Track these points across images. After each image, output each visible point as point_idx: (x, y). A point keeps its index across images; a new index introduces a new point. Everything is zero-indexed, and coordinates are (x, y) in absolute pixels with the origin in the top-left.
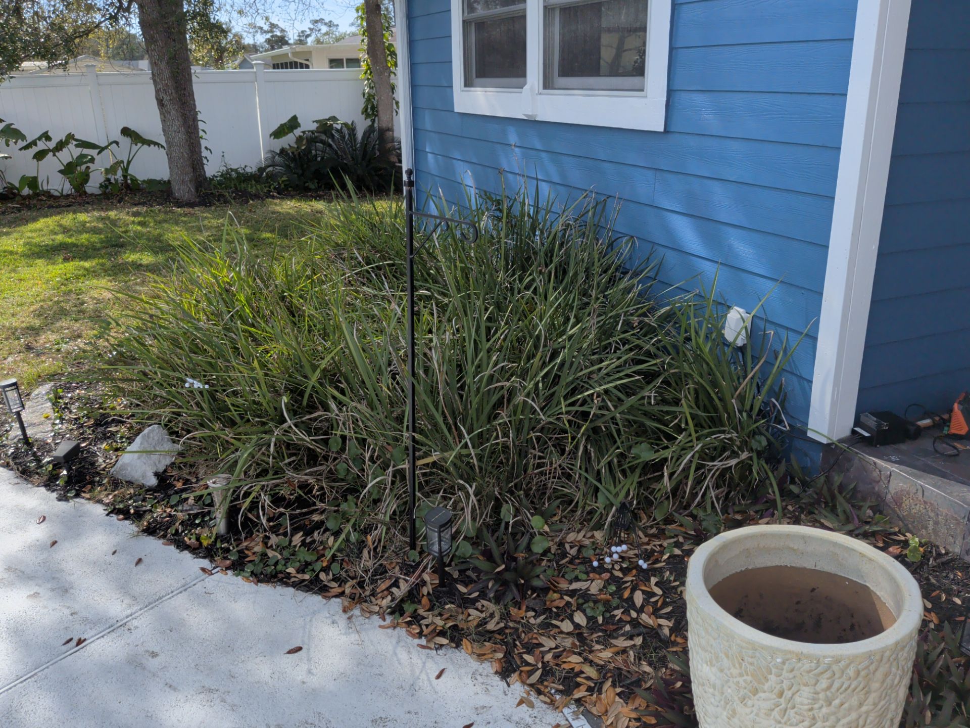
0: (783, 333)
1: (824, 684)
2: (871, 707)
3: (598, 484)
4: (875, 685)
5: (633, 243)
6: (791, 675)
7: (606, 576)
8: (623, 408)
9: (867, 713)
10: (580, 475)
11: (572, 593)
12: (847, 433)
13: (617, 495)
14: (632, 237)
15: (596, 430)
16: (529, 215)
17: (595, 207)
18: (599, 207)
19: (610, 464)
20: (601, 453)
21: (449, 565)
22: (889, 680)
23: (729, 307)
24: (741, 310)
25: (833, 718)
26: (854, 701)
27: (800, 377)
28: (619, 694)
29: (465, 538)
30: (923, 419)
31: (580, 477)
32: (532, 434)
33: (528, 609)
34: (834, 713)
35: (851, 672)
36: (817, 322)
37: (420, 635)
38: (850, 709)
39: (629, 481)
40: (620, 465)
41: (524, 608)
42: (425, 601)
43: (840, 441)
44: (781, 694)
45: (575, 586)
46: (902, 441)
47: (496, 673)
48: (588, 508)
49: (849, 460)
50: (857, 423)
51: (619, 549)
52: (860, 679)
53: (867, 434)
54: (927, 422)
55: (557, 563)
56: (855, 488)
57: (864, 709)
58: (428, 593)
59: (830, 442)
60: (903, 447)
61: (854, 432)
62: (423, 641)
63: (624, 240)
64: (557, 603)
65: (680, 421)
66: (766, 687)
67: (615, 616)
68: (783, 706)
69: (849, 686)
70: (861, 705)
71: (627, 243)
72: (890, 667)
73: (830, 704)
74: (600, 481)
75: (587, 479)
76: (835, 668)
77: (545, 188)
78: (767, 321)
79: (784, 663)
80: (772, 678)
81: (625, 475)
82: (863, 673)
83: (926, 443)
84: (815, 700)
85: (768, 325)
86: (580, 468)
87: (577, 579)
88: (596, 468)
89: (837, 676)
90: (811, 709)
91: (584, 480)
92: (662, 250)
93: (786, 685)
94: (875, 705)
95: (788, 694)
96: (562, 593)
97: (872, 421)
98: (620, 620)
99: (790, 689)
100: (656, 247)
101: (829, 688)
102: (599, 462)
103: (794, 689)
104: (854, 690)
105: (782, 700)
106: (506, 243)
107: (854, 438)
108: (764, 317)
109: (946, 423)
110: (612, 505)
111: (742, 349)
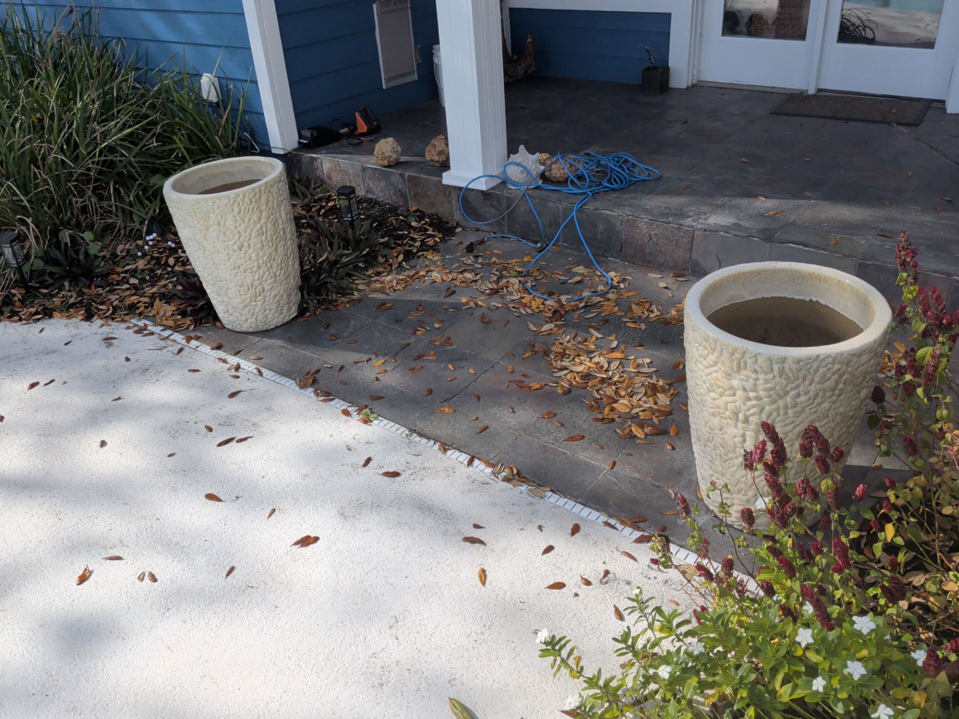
0: (239, 84)
1: (236, 209)
2: (266, 220)
3: (132, 209)
4: (263, 207)
5: (122, 42)
6: (219, 210)
7: (148, 257)
8: (133, 153)
9: (265, 223)
10: (116, 206)
11: (126, 272)
12: (296, 145)
13: (147, 213)
14: (120, 38)
15: (120, 174)
16: (23, 31)
17: (82, 20)
18: (86, 19)
19: (137, 196)
20: (128, 190)
21: (30, 281)
22: (270, 204)
23: (201, 75)
24: (209, 75)
25: (249, 230)
26: (255, 217)
27: (258, 113)
28: (165, 303)
29: (35, 257)
30: (343, 128)
31: (117, 210)
32: (69, 184)
33: (96, 287)
34: (248, 227)
35: (247, 200)
36: (254, 69)
37: (21, 320)
38: (255, 223)
39: (153, 205)
40: (144, 194)
41: (93, 287)
42: (17, 303)
43: (293, 150)
44: (219, 225)
45: (127, 268)
46: (330, 143)
47: (82, 320)
48: (128, 229)
49: (300, 161)
50: (301, 136)
51: (151, 237)
52: (253, 204)
53: (306, 142)
54: (345, 130)
55: (112, 261)
56: (307, 177)
57: (262, 221)
58: (19, 299)
59: (286, 152)
60: (330, 146)
61: (299, 143)
62: (24, 322)
63: (114, 42)
64: (116, 279)
65: (178, 153)
66: (211, 223)
67: (157, 274)
68: (223, 231)
69: (249, 209)
70: (260, 219)
71: (117, 44)
72: (268, 196)
73: (244, 222)
74: (132, 206)
75: (123, 208)
76: (238, 199)
77: (31, 10)
78: (227, 79)
79: (213, 204)
80: (211, 216)
81: (151, 202)
82: (253, 200)
83: (345, 142)
84: (236, 221)
85: (229, 82)
86: (115, 201)
87: (128, 264)
88: (128, 200)
89: (241, 204)
90: (236, 227)
91: (120, 210)
92: (144, 44)
93: (219, 217)
94: (268, 218)
95: (222, 222)
96: (118, 274)
97: (307, 133)
98: (161, 274)
99: (222, 219)
100: (140, 42)
101: (240, 212)
102: (129, 197)
103: (224, 219)
104: (253, 211)
105: (221, 227)
106: (9, 58)
107: (302, 147)
108: (224, 76)
109: (356, 128)
110: (145, 220)
111: (217, 104)
